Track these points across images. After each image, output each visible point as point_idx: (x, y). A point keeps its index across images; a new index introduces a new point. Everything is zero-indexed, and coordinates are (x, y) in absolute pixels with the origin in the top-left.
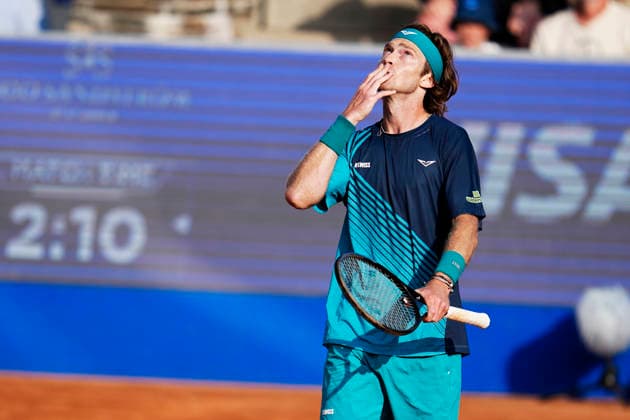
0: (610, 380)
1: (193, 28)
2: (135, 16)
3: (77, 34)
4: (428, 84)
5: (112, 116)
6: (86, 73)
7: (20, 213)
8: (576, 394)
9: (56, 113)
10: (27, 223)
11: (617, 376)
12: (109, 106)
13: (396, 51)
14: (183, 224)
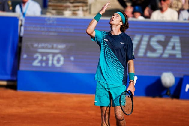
0: (169, 93)
1: (74, 14)
2: (62, 11)
3: (48, 15)
4: (122, 24)
5: (56, 34)
6: (50, 24)
7: (35, 56)
8: (161, 96)
9: (43, 33)
10: (37, 58)
11: (170, 93)
12: (55, 32)
13: (115, 16)
14: (72, 58)
